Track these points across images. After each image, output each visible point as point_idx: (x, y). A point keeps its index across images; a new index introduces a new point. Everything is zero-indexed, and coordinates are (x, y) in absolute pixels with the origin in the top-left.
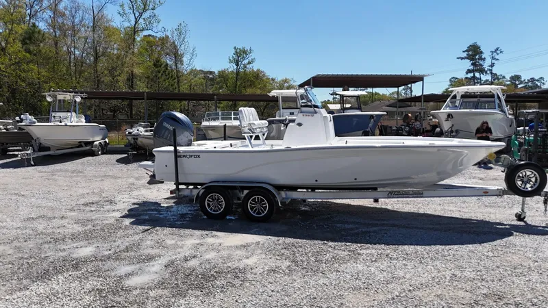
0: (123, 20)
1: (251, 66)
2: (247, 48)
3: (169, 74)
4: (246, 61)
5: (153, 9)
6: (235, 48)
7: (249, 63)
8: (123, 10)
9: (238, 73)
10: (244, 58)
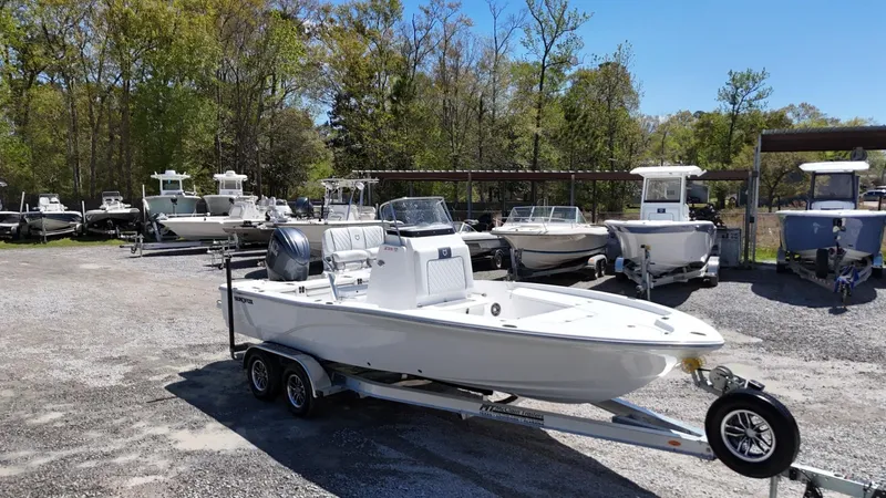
0: (528, 51)
1: (761, 102)
2: (757, 70)
3: (587, 130)
4: (753, 95)
5: (572, 29)
6: (731, 72)
7: (760, 97)
8: (529, 36)
9: (733, 117)
10: (748, 90)
